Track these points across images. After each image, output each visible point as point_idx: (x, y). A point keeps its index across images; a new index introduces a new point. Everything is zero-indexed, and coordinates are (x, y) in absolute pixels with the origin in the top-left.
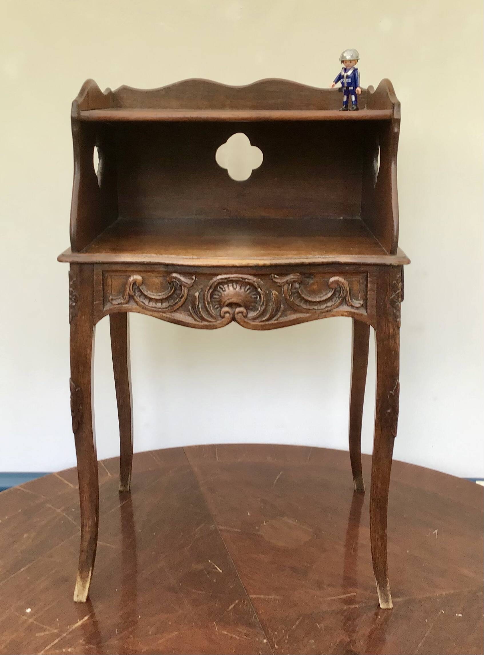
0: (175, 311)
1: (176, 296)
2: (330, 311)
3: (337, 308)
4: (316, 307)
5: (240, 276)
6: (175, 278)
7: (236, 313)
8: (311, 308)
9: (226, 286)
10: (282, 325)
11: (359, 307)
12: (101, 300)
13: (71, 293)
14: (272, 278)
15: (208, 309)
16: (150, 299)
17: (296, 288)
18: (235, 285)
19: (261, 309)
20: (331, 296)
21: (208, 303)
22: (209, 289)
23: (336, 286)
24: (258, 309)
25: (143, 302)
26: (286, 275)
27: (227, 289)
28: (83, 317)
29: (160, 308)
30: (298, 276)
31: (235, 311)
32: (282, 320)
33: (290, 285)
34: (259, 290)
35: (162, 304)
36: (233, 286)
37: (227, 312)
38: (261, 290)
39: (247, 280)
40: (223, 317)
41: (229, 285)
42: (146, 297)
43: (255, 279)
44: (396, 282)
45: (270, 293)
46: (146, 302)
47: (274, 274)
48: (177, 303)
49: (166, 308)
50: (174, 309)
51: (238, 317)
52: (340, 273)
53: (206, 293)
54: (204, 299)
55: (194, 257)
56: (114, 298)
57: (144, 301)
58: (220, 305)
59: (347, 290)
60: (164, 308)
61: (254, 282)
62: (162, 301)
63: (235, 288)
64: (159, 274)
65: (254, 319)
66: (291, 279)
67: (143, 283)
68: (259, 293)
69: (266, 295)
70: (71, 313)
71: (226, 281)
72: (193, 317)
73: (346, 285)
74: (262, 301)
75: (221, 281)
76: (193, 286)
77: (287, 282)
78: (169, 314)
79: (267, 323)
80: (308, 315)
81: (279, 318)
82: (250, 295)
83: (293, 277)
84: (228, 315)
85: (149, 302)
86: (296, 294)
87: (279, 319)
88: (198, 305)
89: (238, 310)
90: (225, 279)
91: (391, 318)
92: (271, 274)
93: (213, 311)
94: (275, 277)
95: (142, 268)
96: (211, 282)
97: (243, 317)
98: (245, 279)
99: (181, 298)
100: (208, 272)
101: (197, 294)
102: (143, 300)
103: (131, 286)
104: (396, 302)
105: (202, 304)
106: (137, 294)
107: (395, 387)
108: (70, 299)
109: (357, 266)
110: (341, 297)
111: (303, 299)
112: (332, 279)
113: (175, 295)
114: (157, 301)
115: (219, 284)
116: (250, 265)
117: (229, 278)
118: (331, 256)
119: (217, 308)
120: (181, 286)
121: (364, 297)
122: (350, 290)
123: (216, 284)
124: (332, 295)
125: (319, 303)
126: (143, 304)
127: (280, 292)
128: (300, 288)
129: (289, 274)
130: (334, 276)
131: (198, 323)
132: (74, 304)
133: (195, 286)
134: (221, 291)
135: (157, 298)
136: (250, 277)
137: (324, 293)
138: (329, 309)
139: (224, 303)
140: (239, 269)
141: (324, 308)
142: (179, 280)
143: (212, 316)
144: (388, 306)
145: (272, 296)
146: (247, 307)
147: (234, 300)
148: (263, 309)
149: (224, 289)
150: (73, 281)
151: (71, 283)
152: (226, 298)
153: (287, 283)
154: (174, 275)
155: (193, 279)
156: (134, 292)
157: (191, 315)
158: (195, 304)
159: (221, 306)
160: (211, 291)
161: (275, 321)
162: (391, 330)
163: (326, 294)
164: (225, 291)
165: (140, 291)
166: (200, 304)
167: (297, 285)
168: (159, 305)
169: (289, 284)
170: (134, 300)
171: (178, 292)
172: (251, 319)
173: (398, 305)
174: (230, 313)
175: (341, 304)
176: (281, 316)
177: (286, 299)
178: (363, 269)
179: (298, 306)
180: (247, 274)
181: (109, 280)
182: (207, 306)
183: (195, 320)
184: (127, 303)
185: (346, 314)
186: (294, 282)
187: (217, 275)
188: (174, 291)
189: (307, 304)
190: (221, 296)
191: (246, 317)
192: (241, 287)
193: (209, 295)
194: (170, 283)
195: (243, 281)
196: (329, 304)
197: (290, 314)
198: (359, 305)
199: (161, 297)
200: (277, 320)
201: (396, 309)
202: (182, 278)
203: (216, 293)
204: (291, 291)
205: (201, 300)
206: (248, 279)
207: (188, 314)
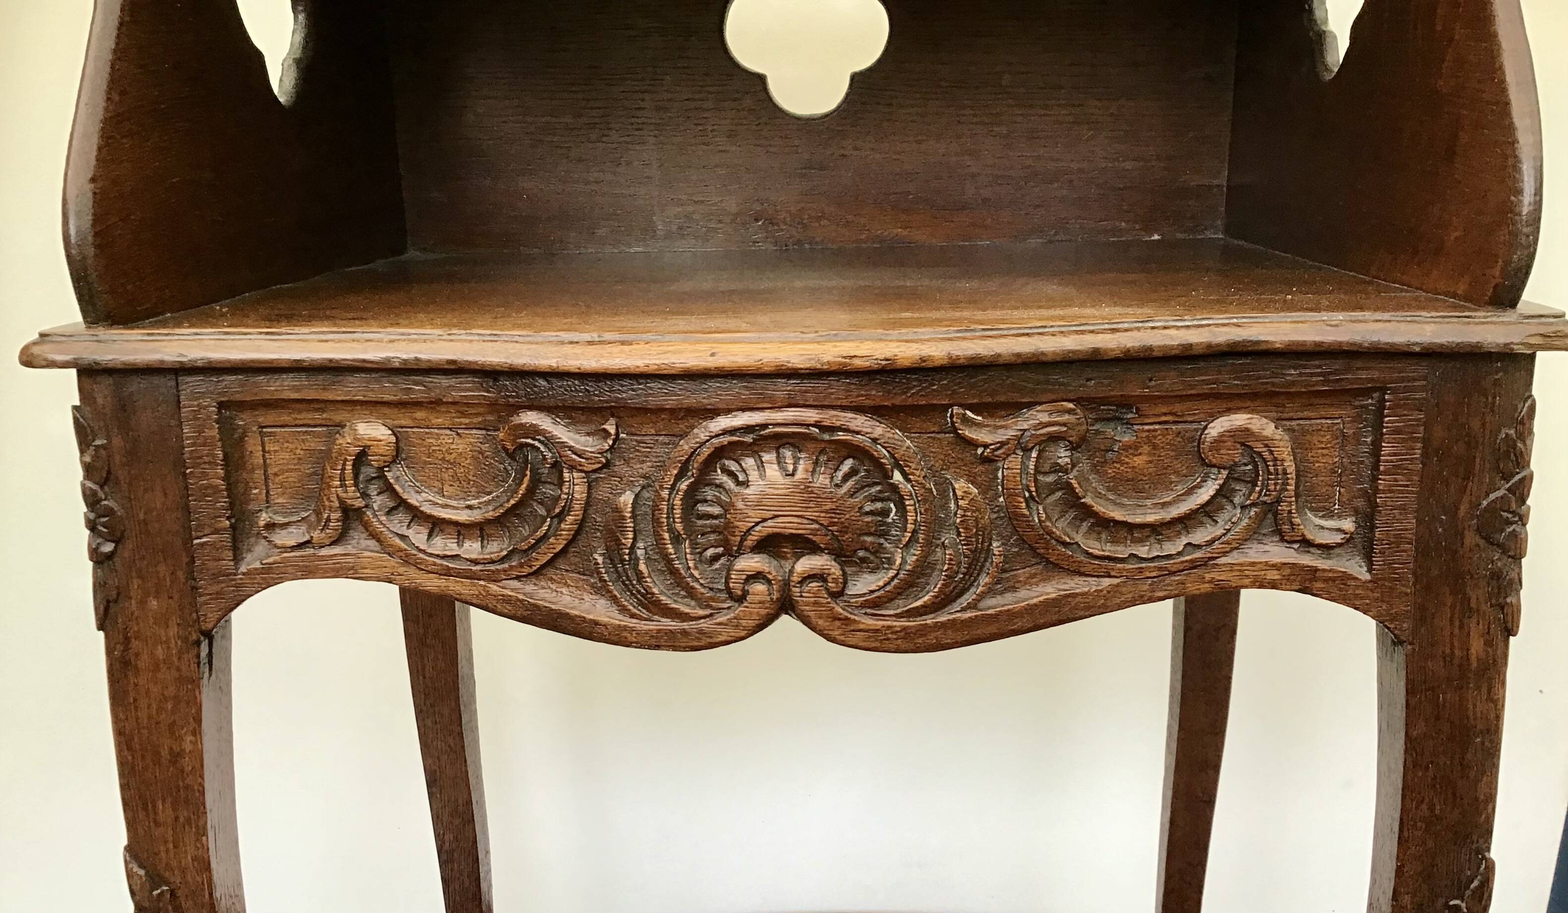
0: (537, 573)
1: (542, 511)
2: (1204, 563)
3: (1235, 553)
4: (1142, 551)
5: (811, 415)
6: (534, 431)
7: (795, 578)
8: (1122, 551)
9: (749, 462)
10: (993, 629)
11: (1339, 545)
12: (225, 529)
13: (91, 500)
14: (953, 423)
15: (677, 564)
16: (436, 525)
17: (1057, 468)
18: (788, 453)
19: (904, 561)
20: (1213, 497)
21: (677, 540)
22: (679, 477)
23: (1237, 455)
24: (890, 561)
25: (403, 537)
26: (1015, 408)
27: (754, 475)
28: (154, 603)
29: (475, 562)
30: (1069, 411)
31: (791, 572)
32: (995, 604)
33: (1034, 454)
34: (897, 476)
35: (482, 547)
36: (780, 461)
37: (757, 576)
38: (905, 475)
39: (841, 436)
40: (741, 599)
41: (766, 457)
42: (417, 515)
43: (880, 430)
44: (1512, 432)
45: (945, 487)
46: (418, 536)
47: (960, 405)
48: (545, 537)
49: (502, 560)
50: (537, 565)
51: (806, 595)
52: (1254, 396)
53: (665, 493)
54: (656, 522)
55: (608, 336)
56: (279, 519)
57: (410, 533)
58: (726, 544)
59: (1285, 473)
60: (493, 562)
61: (875, 440)
62: (482, 530)
63: (790, 468)
64: (464, 415)
65: (874, 603)
66: (1036, 427)
67: (397, 455)
68: (895, 488)
69: (926, 499)
70: (99, 587)
71: (749, 439)
72: (614, 599)
73: (1284, 451)
74: (910, 527)
75: (726, 439)
76: (607, 465)
77: (1019, 439)
78: (515, 584)
79: (929, 620)
80: (1106, 582)
81: (982, 596)
82: (860, 497)
83: (1044, 418)
84: (759, 588)
85: (430, 535)
86: (1059, 494)
87: (982, 605)
88: (633, 547)
89: (806, 564)
90: (748, 429)
91: (1477, 595)
92: (951, 406)
93: (696, 573)
94: (965, 420)
95: (388, 390)
96: (686, 446)
97: (825, 599)
98: (832, 429)
99: (561, 517)
100: (671, 402)
101: (627, 499)
102: (404, 531)
103: (349, 467)
104: (1512, 523)
105: (651, 540)
106: (379, 501)
107: (1476, 883)
108: (92, 526)
109: (1338, 365)
110: (1253, 505)
111: (1087, 512)
112: (1217, 427)
113: (535, 504)
114: (462, 530)
115: (720, 453)
116: (858, 363)
117: (764, 426)
118: (1220, 319)
119: (715, 558)
120: (556, 466)
121: (1360, 503)
122: (1298, 471)
123: (706, 451)
124: (1219, 493)
125: (1156, 530)
126: (403, 545)
127: (987, 487)
128: (1074, 466)
129: (1030, 405)
130: (1229, 411)
131: (632, 623)
132: (108, 548)
133: (620, 467)
134: (730, 484)
135: (463, 516)
136: (859, 421)
137: (1181, 489)
138: (1198, 554)
139: (743, 539)
140: (808, 385)
141: (1179, 554)
142: (550, 441)
143: (691, 593)
144: (1471, 538)
145: (952, 505)
146: (841, 554)
147: (787, 524)
148: (911, 559)
149: (741, 478)
150: (92, 448)
151: (88, 459)
152: (755, 515)
153: (1021, 445)
154: (530, 418)
155: (607, 434)
156: (365, 495)
157: (602, 590)
158: (619, 543)
159: (732, 553)
160: (684, 485)
161: (963, 610)
162: (1477, 646)
163: (1190, 492)
164: (746, 484)
165: (388, 489)
166: (641, 544)
167: (1063, 455)
168: (472, 548)
169: (1027, 450)
170: (367, 526)
171: (548, 490)
172: (863, 606)
173: (1514, 535)
174: (769, 582)
175: (1252, 534)
176: (990, 591)
177: (1013, 518)
178: (1366, 374)
179: (1065, 544)
180: (843, 408)
181: (253, 444)
182: (671, 549)
183: (623, 610)
184: (333, 543)
185: (1273, 575)
186: (1054, 439)
187: (713, 413)
188: (531, 491)
189: (1104, 536)
190: (727, 507)
191: (837, 595)
192: (816, 463)
193: (678, 502)
194: (511, 456)
195: (826, 437)
196: (1200, 536)
197: (1028, 581)
198: (1338, 538)
199: (476, 516)
200: (971, 606)
201: (1505, 551)
202: (562, 432)
203: (709, 493)
204: (1036, 481)
205: (647, 526)
206: (847, 430)
207: (592, 586)
